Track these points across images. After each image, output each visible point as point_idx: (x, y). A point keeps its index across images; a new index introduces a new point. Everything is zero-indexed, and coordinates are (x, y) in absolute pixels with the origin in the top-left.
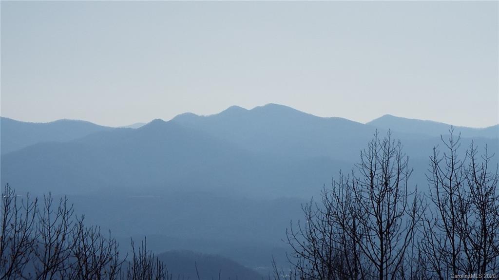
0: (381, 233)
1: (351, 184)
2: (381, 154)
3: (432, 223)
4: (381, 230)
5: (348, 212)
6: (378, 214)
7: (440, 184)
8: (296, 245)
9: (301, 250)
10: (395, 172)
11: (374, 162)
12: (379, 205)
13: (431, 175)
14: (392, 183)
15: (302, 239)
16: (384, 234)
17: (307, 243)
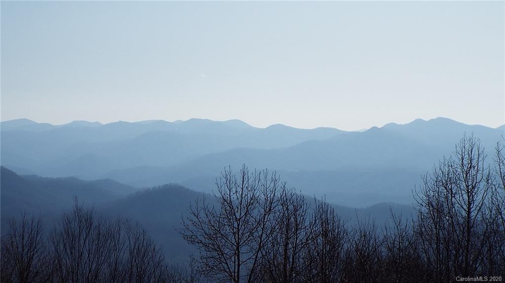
0: (468, 192)
1: (450, 164)
2: (467, 146)
3: (497, 186)
4: (468, 191)
5: (448, 180)
6: (466, 180)
7: (501, 164)
8: (418, 199)
9: (421, 202)
10: (476, 157)
11: (463, 151)
12: (466, 175)
13: (496, 159)
14: (474, 163)
15: (422, 195)
16: (470, 193)
17: (425, 198)
